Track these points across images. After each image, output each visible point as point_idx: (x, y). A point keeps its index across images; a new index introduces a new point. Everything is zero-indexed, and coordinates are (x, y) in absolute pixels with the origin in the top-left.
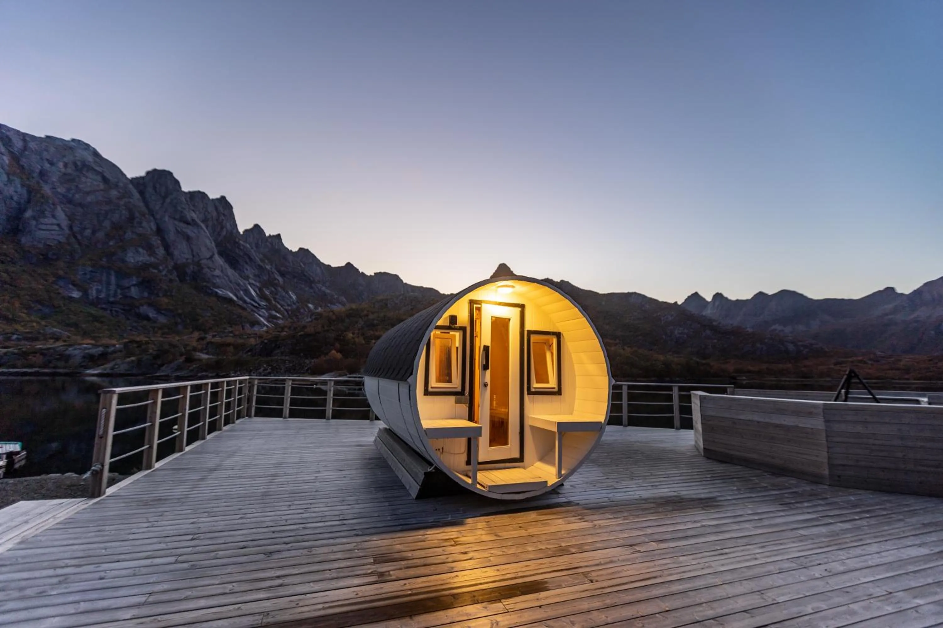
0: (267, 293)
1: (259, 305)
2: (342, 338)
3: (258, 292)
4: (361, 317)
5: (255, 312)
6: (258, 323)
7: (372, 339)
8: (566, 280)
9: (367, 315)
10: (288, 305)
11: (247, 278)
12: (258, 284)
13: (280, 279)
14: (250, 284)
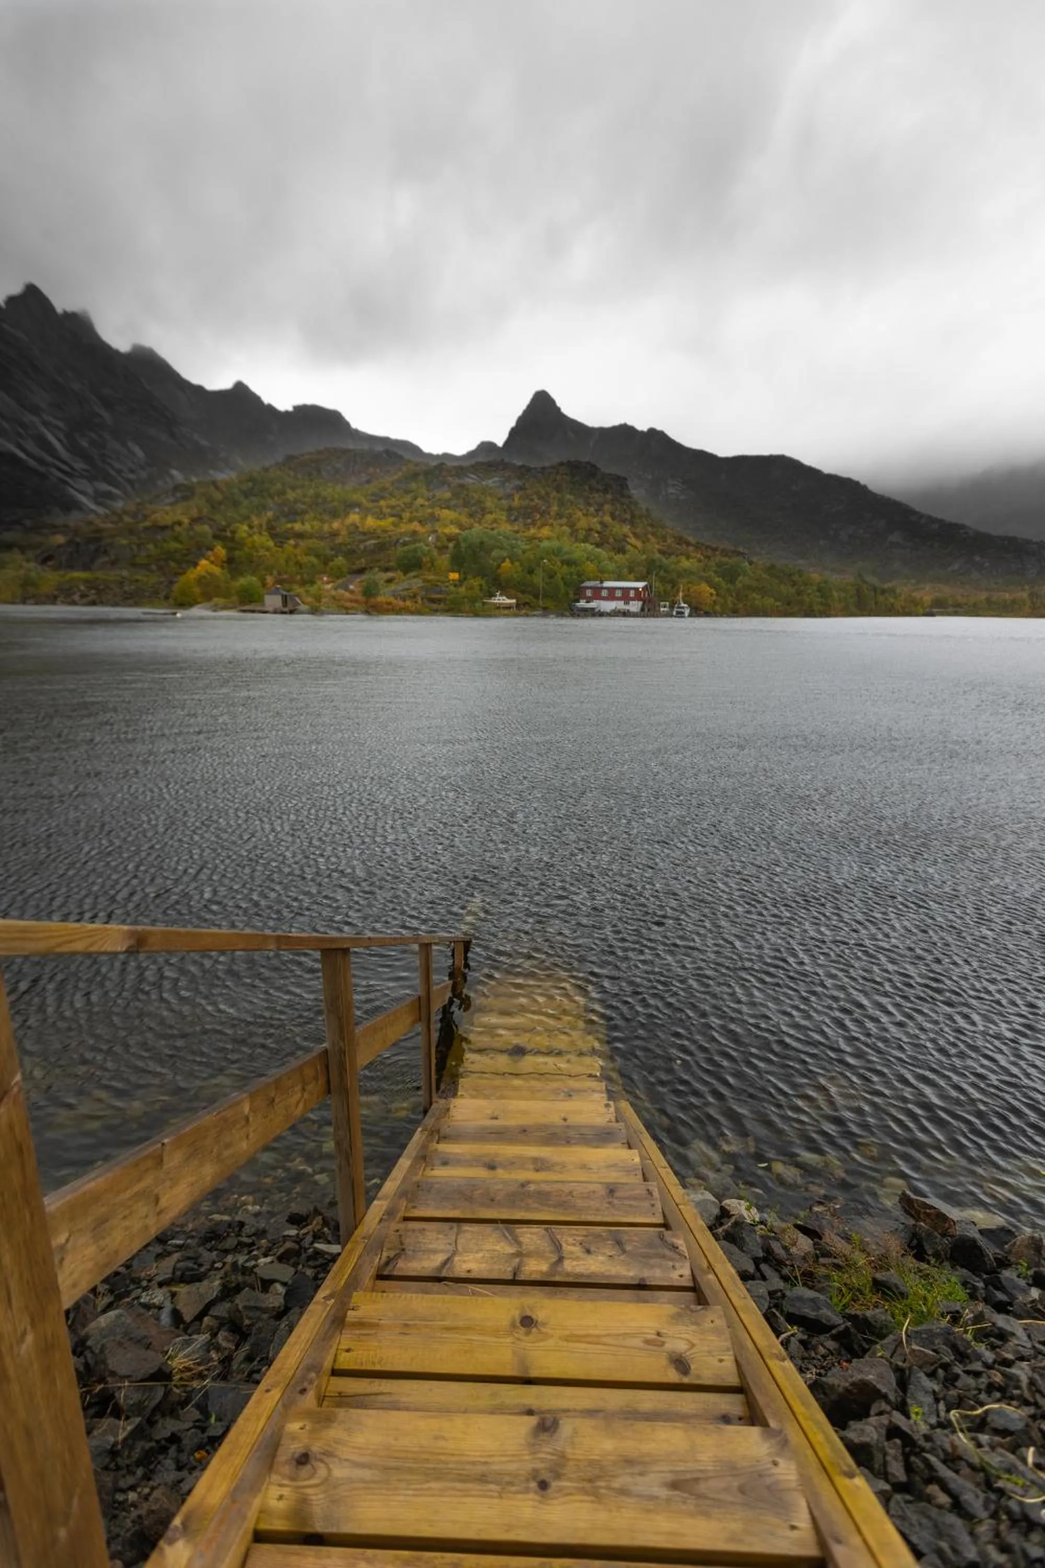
0: (84, 444)
1: (72, 468)
2: (228, 534)
3: (65, 441)
4: (271, 497)
5: (66, 483)
6: (78, 506)
7: (288, 539)
8: (659, 428)
9: (283, 493)
10: (132, 471)
11: (35, 410)
12: (60, 424)
13: (106, 415)
14: (46, 424)
